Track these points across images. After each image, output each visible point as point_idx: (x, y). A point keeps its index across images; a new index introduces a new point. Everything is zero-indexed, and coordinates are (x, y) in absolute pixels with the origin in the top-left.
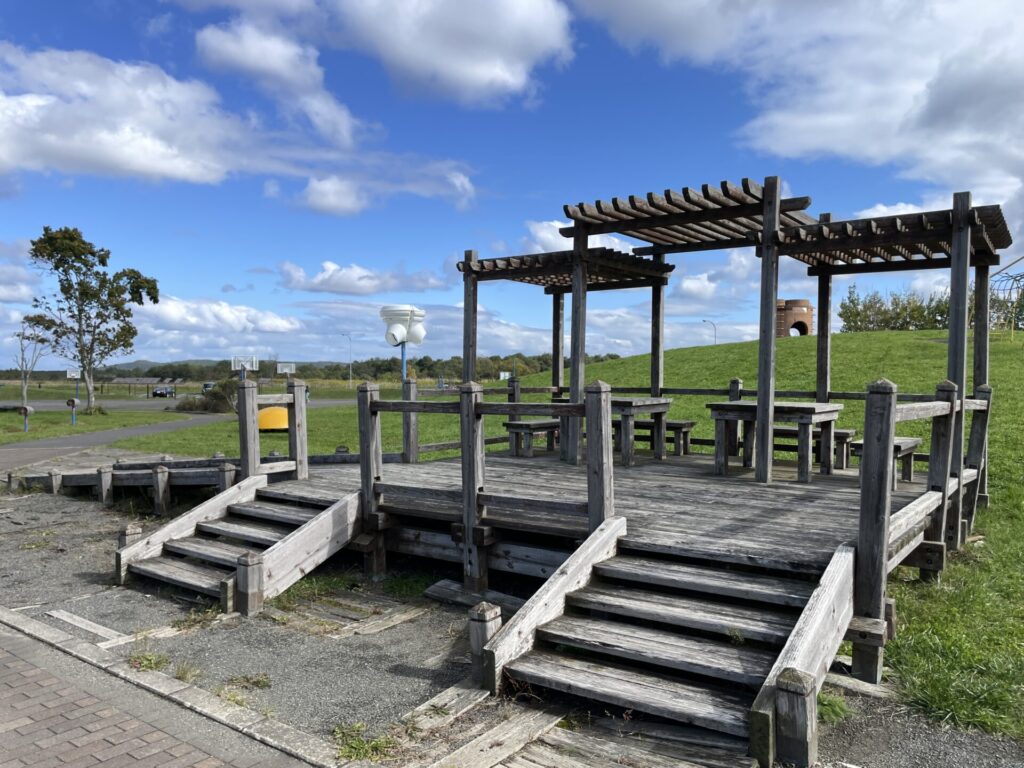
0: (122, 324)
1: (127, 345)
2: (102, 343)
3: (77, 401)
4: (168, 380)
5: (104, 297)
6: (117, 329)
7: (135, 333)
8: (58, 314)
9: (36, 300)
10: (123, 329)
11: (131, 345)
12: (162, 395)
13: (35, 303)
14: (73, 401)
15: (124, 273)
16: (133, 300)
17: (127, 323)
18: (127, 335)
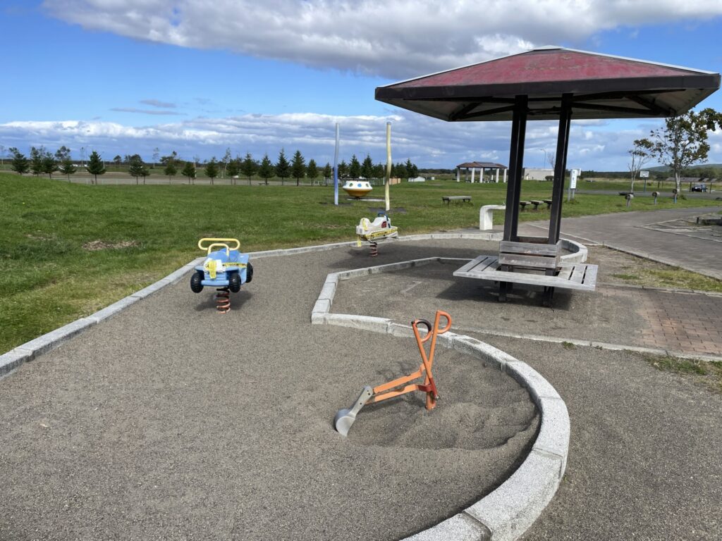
0: (701, 143)
1: (704, 156)
2: (688, 156)
3: (658, 193)
4: (706, 180)
5: (693, 128)
6: (698, 147)
7: (708, 149)
8: (664, 139)
9: (652, 132)
10: (701, 147)
11: (706, 157)
12: (699, 190)
13: (652, 134)
14: (656, 194)
15: (705, 111)
16: (709, 128)
17: (704, 143)
18: (704, 150)
